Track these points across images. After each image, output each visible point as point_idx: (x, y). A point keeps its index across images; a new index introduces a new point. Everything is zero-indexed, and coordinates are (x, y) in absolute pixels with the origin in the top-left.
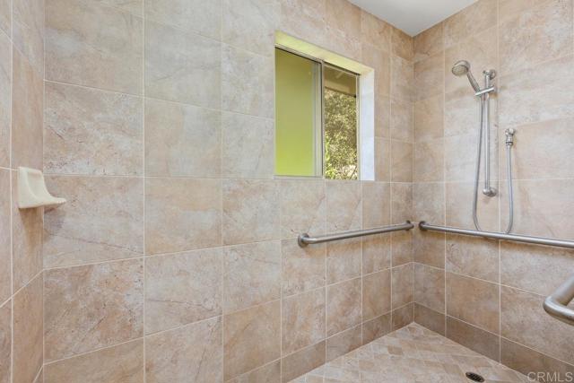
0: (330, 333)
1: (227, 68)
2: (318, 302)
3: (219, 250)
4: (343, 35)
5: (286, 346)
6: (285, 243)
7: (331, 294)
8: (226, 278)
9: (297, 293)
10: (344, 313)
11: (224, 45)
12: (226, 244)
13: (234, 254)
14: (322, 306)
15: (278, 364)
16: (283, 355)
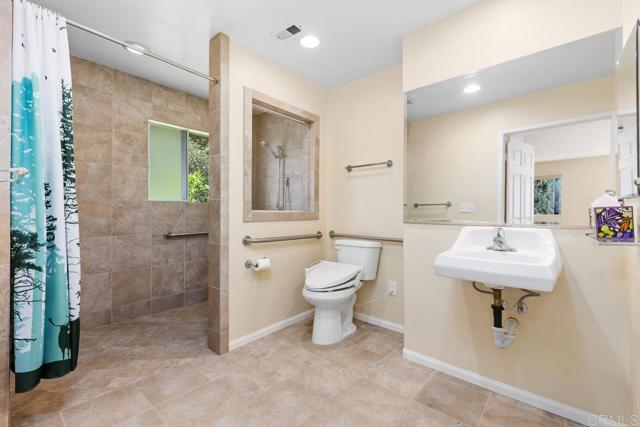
0: (187, 289)
1: (116, 142)
2: (179, 271)
3: (110, 238)
4: (199, 118)
5: (154, 294)
6: (154, 236)
7: (188, 267)
8: (114, 253)
9: (163, 264)
10: (198, 279)
11: (114, 130)
12: (114, 235)
13: (120, 241)
14: (180, 274)
15: (149, 303)
16: (152, 298)
